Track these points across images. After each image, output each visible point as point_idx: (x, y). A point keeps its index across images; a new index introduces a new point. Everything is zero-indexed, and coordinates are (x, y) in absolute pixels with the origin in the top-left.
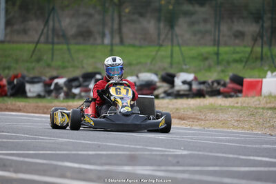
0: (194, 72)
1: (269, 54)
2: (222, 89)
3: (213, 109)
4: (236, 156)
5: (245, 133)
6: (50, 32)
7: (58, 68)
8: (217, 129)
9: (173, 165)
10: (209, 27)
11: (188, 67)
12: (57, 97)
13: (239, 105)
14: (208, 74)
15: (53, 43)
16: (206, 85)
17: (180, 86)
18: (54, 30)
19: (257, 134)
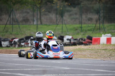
0: (72, 35)
1: (103, 27)
2: (83, 42)
3: (80, 50)
4: (89, 70)
5: (93, 60)
6: (11, 20)
7: (15, 35)
8: (82, 59)
10: (77, 16)
11: (69, 33)
12: (15, 47)
13: (91, 48)
14: (77, 36)
15: (13, 24)
16: (77, 40)
17: (66, 41)
18: (13, 19)
19: (98, 60)
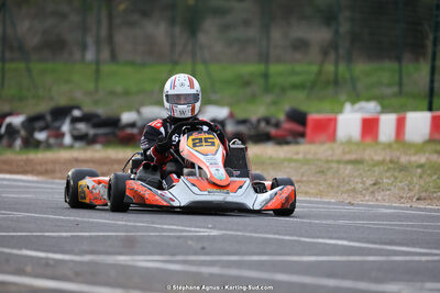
0: (229, 105)
1: (347, 76)
2: (273, 131)
7: (11, 99)
9: (196, 254)
10: (252, 32)
11: (219, 96)
12: (10, 146)
13: (300, 156)
14: (251, 108)
15: (3, 60)
16: (248, 125)
18: (4, 38)
19: (329, 203)
